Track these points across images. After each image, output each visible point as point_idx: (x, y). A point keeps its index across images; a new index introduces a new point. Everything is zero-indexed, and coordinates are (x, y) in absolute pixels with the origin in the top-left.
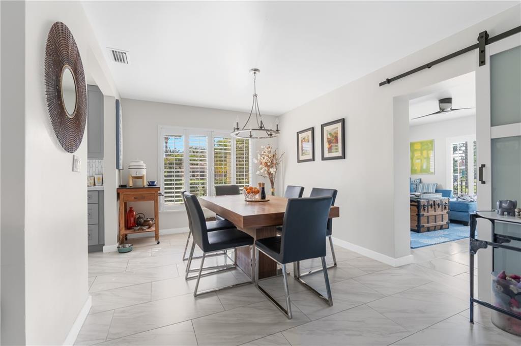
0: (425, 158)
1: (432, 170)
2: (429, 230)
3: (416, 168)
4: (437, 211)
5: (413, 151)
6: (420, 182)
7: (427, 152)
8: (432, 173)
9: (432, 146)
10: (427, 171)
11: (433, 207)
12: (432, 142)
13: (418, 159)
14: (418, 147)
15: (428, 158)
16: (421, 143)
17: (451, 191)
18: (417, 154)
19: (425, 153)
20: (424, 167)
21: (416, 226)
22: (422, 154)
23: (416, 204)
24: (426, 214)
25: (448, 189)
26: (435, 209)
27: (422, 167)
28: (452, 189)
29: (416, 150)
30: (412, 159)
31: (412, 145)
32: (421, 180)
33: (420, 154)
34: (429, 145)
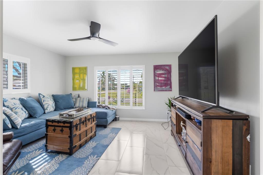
0: (82, 79)
1: (86, 88)
2: (81, 146)
3: (76, 86)
4: (87, 126)
5: (74, 73)
6: (79, 96)
7: (83, 75)
8: (86, 89)
9: (86, 71)
10: (83, 88)
11: (85, 123)
12: (86, 68)
13: (77, 80)
14: (77, 71)
15: (84, 80)
16: (80, 68)
17: (96, 102)
18: (77, 76)
19: (82, 75)
20: (81, 86)
21: (69, 149)
22: (80, 76)
23: (69, 125)
24: (78, 133)
25: (95, 101)
26: (86, 124)
27: (80, 85)
28: (97, 101)
29: (76, 73)
30: (73, 79)
31: (73, 69)
32: (79, 95)
33: (78, 77)
34: (84, 70)
